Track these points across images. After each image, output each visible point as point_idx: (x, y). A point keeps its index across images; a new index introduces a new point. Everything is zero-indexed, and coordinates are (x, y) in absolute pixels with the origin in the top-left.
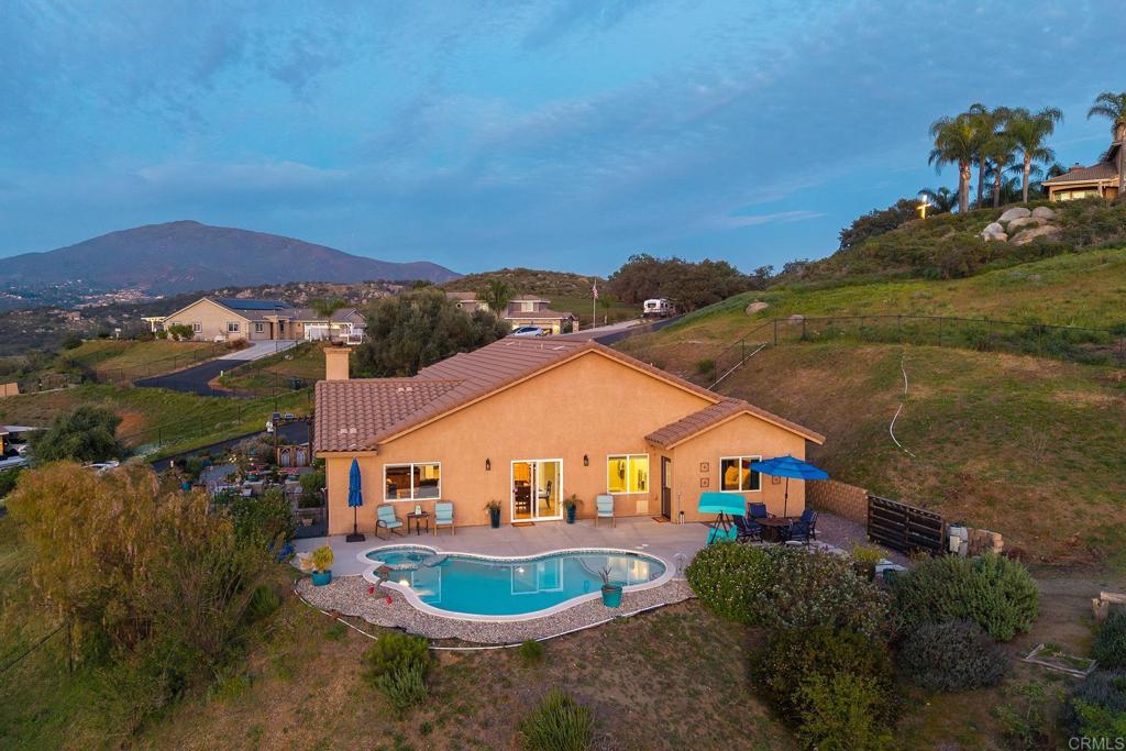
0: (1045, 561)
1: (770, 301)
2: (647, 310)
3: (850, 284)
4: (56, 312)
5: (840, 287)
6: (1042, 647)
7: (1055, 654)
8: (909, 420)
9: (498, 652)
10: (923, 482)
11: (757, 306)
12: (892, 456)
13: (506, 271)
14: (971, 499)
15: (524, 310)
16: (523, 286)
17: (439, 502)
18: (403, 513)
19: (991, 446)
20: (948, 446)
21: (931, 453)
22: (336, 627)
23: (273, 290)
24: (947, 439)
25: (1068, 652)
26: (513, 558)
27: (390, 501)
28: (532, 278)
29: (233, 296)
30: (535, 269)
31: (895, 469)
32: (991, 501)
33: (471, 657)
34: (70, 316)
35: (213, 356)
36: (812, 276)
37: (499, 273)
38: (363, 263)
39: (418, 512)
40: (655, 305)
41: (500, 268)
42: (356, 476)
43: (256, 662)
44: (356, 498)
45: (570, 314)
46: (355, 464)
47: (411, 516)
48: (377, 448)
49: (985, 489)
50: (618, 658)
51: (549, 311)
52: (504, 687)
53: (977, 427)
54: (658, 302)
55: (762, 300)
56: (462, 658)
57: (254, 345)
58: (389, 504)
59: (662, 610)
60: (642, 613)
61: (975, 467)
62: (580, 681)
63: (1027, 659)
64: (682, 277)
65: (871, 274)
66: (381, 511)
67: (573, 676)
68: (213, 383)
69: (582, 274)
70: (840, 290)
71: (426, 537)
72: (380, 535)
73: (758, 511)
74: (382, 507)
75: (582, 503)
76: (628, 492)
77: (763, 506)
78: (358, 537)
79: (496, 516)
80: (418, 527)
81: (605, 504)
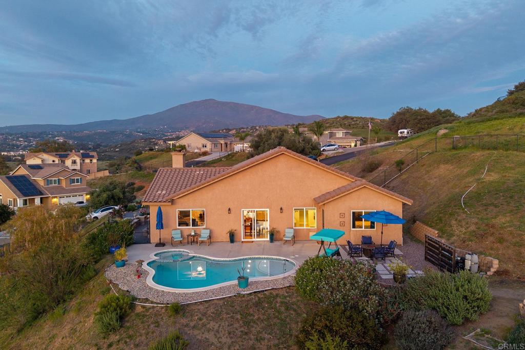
0: (519, 278)
1: (451, 129)
2: (400, 135)
3: (495, 119)
4: (154, 140)
5: (490, 120)
6: (479, 330)
7: (486, 336)
8: (476, 192)
9: (162, 308)
10: (467, 228)
11: (442, 132)
12: (457, 213)
13: (339, 117)
14: (491, 239)
15: (337, 136)
16: (345, 124)
17: (204, 229)
18: (186, 234)
19: (515, 209)
20: (492, 207)
21: (479, 211)
22: (107, 289)
24: (492, 204)
25: (494, 336)
26: (222, 259)
27: (179, 227)
28: (350, 121)
29: (228, 132)
30: (354, 115)
31: (456, 220)
32: (501, 240)
33: (149, 309)
34: (159, 142)
36: (477, 115)
37: (334, 118)
39: (193, 234)
40: (404, 132)
41: (335, 116)
42: (160, 214)
43: (72, 303)
44: (160, 225)
45: (361, 138)
46: (160, 209)
47: (189, 235)
48: (172, 202)
49: (500, 234)
50: (225, 316)
51: (350, 137)
52: (155, 327)
53: (511, 197)
54: (406, 131)
55: (446, 129)
56: (144, 309)
57: (211, 154)
58: (179, 229)
59: (269, 291)
60: (255, 292)
61: (501, 220)
62: (194, 327)
63: (466, 338)
64: (419, 117)
65: (508, 113)
66: (173, 232)
67: (192, 324)
69: (377, 118)
70: (489, 122)
71: (194, 246)
72: (173, 244)
73: (367, 240)
74: (175, 231)
75: (278, 232)
76: (305, 227)
77: (370, 238)
78: (161, 244)
79: (232, 237)
80: (193, 240)
81: (289, 234)
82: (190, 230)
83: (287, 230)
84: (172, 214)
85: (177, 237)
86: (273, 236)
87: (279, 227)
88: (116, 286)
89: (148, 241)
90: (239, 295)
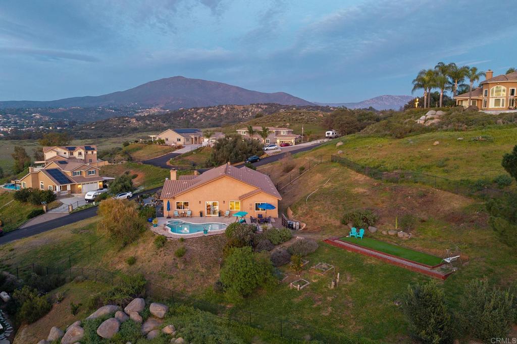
1: (344, 142)
2: (327, 135)
17: (188, 210)
18: (180, 213)
20: (317, 202)
21: (311, 203)
22: (153, 234)
23: (212, 109)
24: (318, 200)
31: (301, 207)
33: (172, 240)
34: (132, 120)
35: (171, 151)
38: (253, 93)
39: (183, 213)
40: (330, 133)
42: (168, 204)
43: (140, 240)
44: (169, 209)
46: (168, 201)
48: (174, 198)
50: (199, 242)
51: (292, 134)
52: (176, 245)
55: (342, 141)
57: (185, 147)
58: (177, 210)
60: (210, 235)
67: (188, 244)
68: (168, 163)
71: (184, 218)
72: (174, 217)
73: (260, 216)
74: (175, 211)
75: (223, 212)
76: (235, 210)
77: (262, 215)
78: (169, 217)
79: (201, 214)
80: (183, 216)
81: (227, 213)
82: (182, 211)
83: (227, 211)
84: (174, 204)
85: (176, 214)
86: (220, 214)
87: (223, 210)
88: (157, 233)
89: (163, 216)
90: (204, 236)
